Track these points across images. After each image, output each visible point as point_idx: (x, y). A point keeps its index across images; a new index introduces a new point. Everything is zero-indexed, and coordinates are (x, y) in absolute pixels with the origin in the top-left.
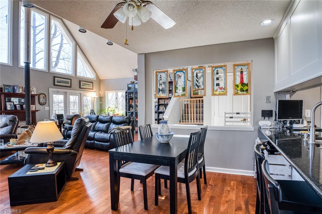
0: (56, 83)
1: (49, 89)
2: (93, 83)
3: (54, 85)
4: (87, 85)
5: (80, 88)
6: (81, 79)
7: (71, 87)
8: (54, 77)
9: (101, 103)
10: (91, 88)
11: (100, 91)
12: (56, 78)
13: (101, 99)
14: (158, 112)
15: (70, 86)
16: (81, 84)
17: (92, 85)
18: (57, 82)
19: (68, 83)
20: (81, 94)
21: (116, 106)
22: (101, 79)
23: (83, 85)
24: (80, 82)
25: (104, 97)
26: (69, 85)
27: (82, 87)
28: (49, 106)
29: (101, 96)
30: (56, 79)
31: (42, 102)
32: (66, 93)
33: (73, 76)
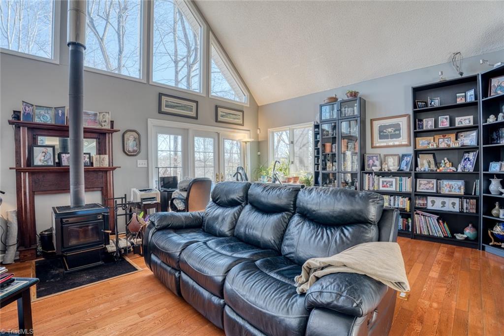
0: (164, 109)
1: (147, 120)
2: (243, 112)
3: (160, 112)
4: (231, 116)
5: (217, 120)
6: (219, 104)
7: (196, 118)
8: (161, 95)
9: (259, 153)
10: (240, 121)
11: (258, 130)
12: (163, 97)
13: (260, 147)
14: (413, 173)
15: (195, 116)
16: (220, 113)
17: (241, 117)
18: (167, 106)
19: (191, 110)
20: (218, 134)
21: (292, 160)
22: (259, 105)
23: (222, 116)
24: (217, 107)
25: (266, 141)
26: (193, 114)
27: (220, 119)
28: (147, 159)
29: (259, 140)
30: (164, 99)
31: (131, 149)
32: (186, 130)
33: (203, 95)
